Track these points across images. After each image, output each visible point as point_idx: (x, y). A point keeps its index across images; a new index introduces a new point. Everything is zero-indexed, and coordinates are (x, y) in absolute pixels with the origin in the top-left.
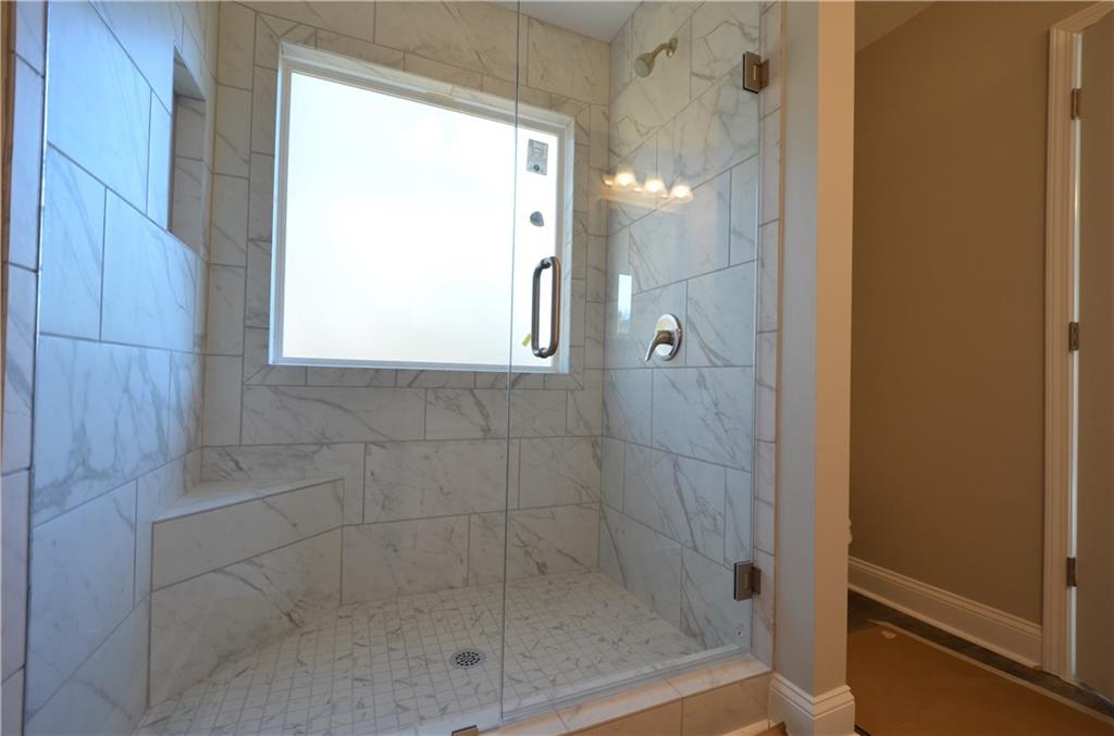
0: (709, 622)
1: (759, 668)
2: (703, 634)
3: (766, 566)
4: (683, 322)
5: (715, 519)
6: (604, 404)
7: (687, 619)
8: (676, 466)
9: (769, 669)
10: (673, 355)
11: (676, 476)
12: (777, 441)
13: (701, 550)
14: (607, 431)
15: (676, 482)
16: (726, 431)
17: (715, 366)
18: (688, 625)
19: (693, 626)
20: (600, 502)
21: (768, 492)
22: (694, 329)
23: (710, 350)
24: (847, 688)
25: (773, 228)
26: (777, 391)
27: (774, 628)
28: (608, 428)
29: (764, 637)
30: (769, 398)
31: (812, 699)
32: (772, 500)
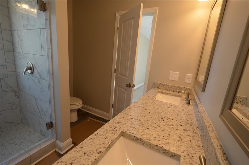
0: (45, 132)
1: (54, 140)
2: (45, 135)
3: (54, 122)
4: (34, 66)
5: (45, 113)
6: (17, 81)
7: (41, 132)
8: (36, 100)
9: (55, 140)
10: (32, 73)
11: (36, 102)
12: (54, 98)
13: (43, 119)
14: (19, 89)
15: (36, 104)
16: (45, 94)
17: (41, 79)
18: (42, 134)
19: (43, 134)
20: (20, 107)
21: (53, 108)
22: (36, 68)
23: (40, 75)
24: (71, 138)
25: (50, 50)
26: (53, 88)
27: (56, 133)
28: (19, 88)
29: (55, 135)
30: (52, 89)
31: (62, 144)
32: (54, 110)
